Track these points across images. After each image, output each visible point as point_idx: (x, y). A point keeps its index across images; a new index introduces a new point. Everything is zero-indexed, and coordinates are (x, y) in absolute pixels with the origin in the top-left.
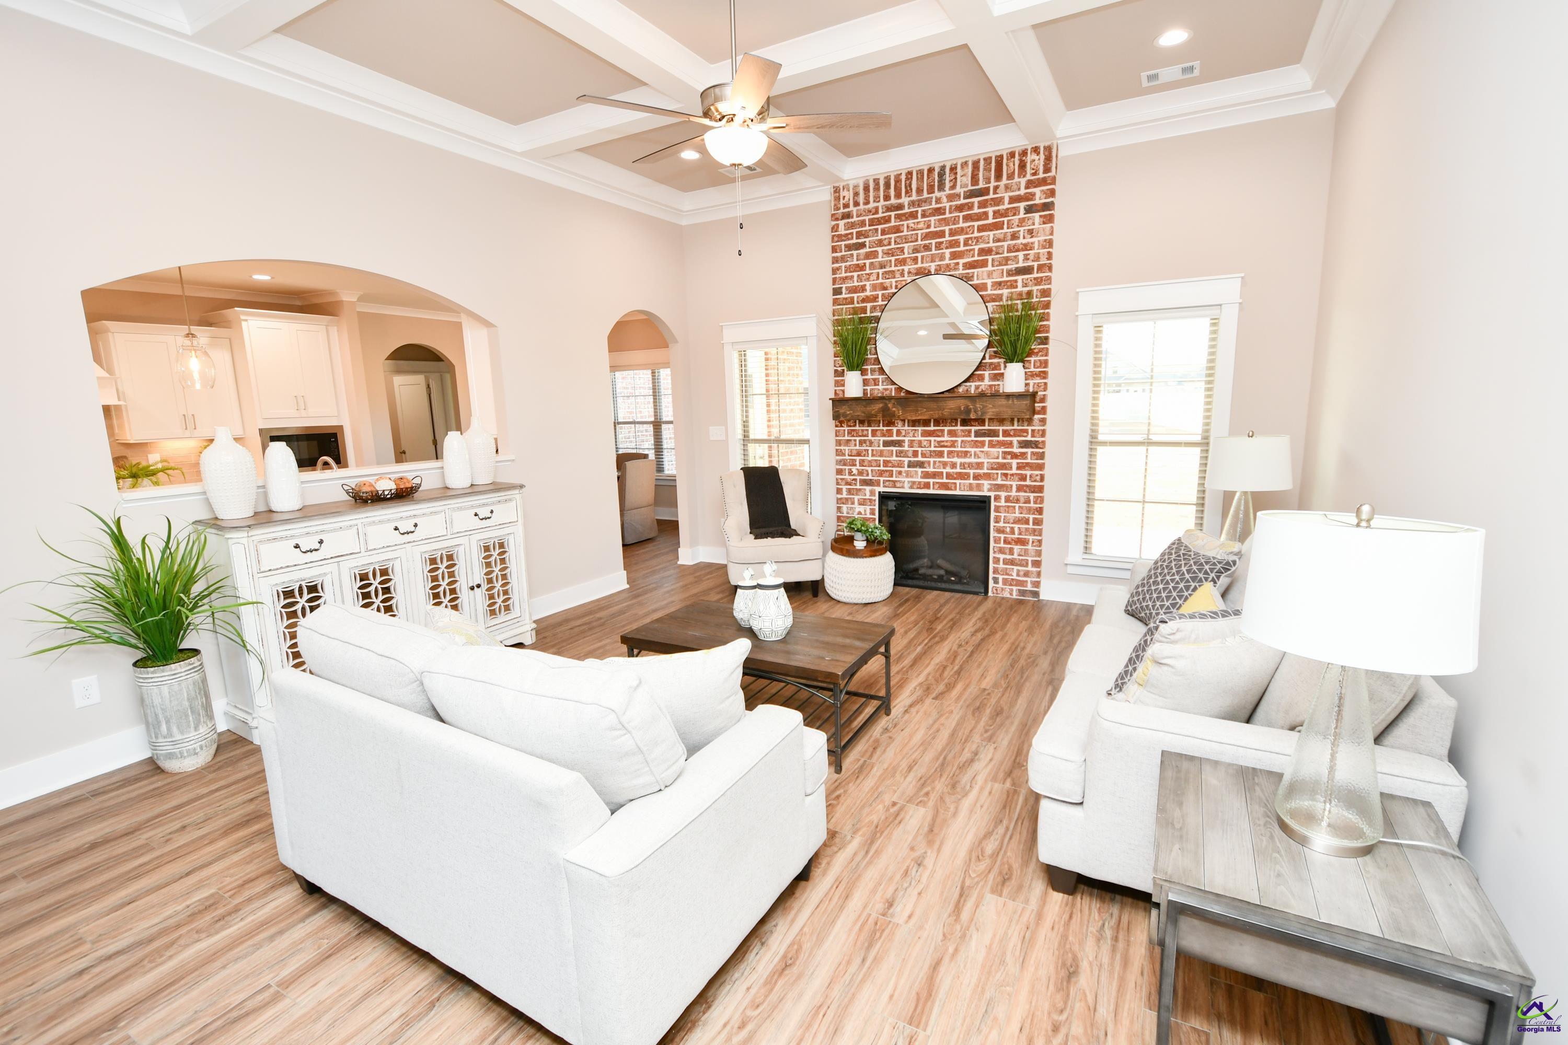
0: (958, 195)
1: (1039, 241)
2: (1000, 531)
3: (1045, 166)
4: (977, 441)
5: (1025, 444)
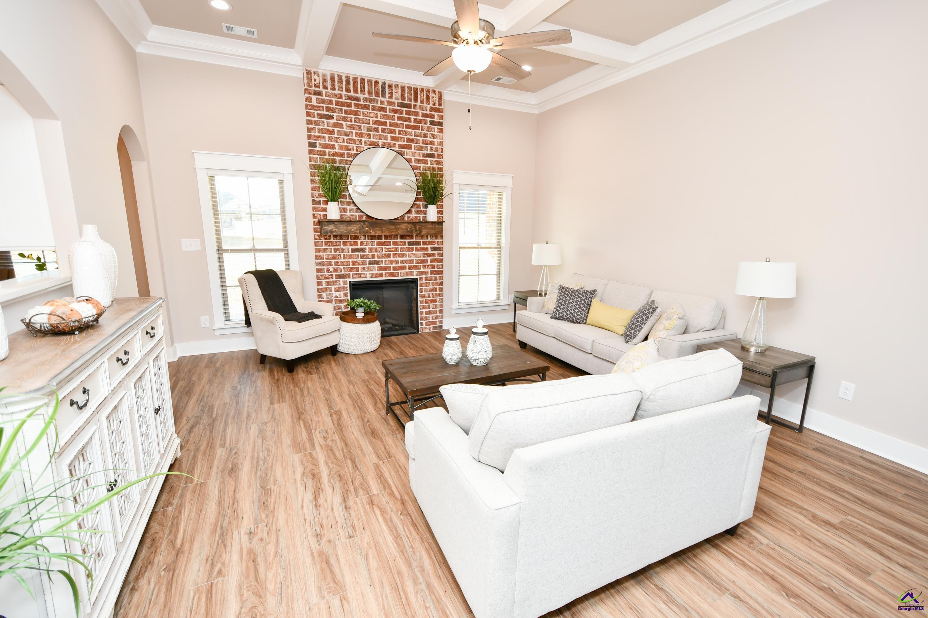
0: (394, 103)
1: (437, 141)
2: (423, 297)
3: (439, 102)
4: (409, 248)
5: (434, 249)
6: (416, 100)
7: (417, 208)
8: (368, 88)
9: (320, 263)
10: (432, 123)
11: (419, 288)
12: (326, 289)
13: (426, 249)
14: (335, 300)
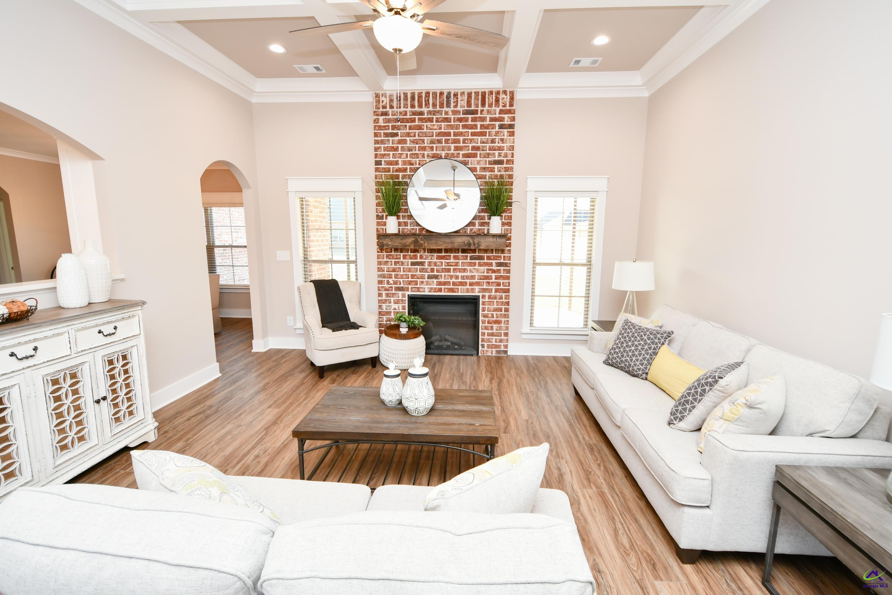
0: (459, 112)
1: (507, 146)
2: (485, 316)
3: (510, 102)
4: (471, 262)
5: (500, 265)
6: (483, 105)
7: (481, 220)
8: (433, 100)
9: (381, 275)
10: (501, 127)
11: (481, 306)
12: (386, 300)
13: (491, 264)
14: (394, 312)
